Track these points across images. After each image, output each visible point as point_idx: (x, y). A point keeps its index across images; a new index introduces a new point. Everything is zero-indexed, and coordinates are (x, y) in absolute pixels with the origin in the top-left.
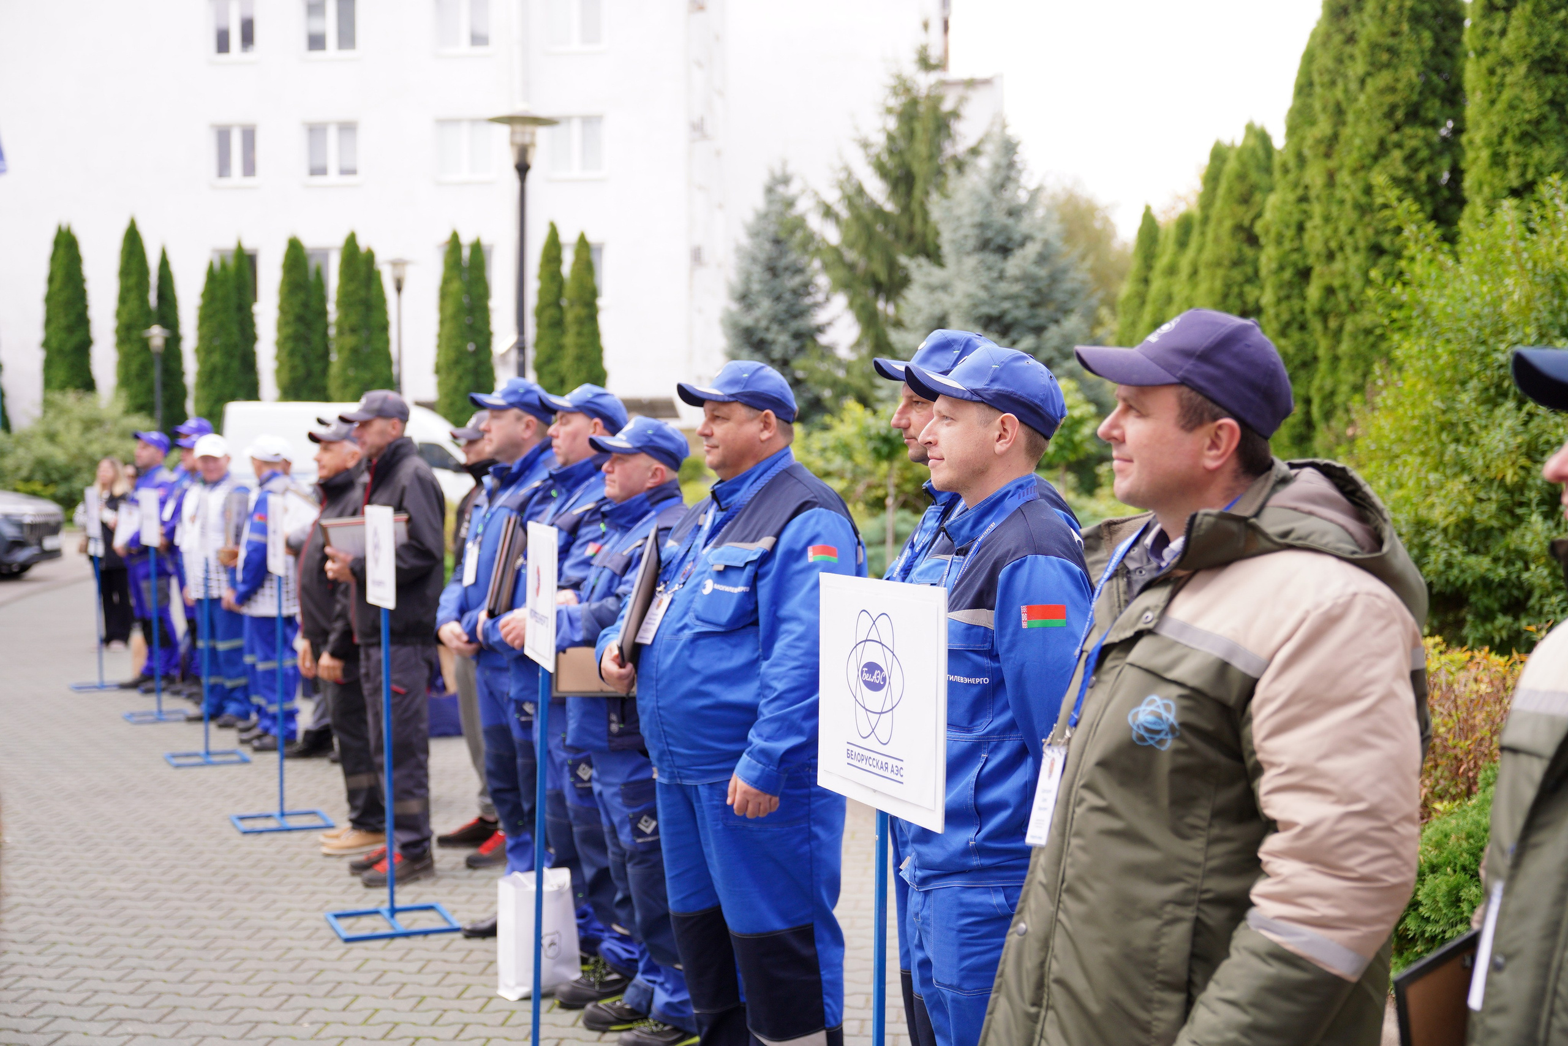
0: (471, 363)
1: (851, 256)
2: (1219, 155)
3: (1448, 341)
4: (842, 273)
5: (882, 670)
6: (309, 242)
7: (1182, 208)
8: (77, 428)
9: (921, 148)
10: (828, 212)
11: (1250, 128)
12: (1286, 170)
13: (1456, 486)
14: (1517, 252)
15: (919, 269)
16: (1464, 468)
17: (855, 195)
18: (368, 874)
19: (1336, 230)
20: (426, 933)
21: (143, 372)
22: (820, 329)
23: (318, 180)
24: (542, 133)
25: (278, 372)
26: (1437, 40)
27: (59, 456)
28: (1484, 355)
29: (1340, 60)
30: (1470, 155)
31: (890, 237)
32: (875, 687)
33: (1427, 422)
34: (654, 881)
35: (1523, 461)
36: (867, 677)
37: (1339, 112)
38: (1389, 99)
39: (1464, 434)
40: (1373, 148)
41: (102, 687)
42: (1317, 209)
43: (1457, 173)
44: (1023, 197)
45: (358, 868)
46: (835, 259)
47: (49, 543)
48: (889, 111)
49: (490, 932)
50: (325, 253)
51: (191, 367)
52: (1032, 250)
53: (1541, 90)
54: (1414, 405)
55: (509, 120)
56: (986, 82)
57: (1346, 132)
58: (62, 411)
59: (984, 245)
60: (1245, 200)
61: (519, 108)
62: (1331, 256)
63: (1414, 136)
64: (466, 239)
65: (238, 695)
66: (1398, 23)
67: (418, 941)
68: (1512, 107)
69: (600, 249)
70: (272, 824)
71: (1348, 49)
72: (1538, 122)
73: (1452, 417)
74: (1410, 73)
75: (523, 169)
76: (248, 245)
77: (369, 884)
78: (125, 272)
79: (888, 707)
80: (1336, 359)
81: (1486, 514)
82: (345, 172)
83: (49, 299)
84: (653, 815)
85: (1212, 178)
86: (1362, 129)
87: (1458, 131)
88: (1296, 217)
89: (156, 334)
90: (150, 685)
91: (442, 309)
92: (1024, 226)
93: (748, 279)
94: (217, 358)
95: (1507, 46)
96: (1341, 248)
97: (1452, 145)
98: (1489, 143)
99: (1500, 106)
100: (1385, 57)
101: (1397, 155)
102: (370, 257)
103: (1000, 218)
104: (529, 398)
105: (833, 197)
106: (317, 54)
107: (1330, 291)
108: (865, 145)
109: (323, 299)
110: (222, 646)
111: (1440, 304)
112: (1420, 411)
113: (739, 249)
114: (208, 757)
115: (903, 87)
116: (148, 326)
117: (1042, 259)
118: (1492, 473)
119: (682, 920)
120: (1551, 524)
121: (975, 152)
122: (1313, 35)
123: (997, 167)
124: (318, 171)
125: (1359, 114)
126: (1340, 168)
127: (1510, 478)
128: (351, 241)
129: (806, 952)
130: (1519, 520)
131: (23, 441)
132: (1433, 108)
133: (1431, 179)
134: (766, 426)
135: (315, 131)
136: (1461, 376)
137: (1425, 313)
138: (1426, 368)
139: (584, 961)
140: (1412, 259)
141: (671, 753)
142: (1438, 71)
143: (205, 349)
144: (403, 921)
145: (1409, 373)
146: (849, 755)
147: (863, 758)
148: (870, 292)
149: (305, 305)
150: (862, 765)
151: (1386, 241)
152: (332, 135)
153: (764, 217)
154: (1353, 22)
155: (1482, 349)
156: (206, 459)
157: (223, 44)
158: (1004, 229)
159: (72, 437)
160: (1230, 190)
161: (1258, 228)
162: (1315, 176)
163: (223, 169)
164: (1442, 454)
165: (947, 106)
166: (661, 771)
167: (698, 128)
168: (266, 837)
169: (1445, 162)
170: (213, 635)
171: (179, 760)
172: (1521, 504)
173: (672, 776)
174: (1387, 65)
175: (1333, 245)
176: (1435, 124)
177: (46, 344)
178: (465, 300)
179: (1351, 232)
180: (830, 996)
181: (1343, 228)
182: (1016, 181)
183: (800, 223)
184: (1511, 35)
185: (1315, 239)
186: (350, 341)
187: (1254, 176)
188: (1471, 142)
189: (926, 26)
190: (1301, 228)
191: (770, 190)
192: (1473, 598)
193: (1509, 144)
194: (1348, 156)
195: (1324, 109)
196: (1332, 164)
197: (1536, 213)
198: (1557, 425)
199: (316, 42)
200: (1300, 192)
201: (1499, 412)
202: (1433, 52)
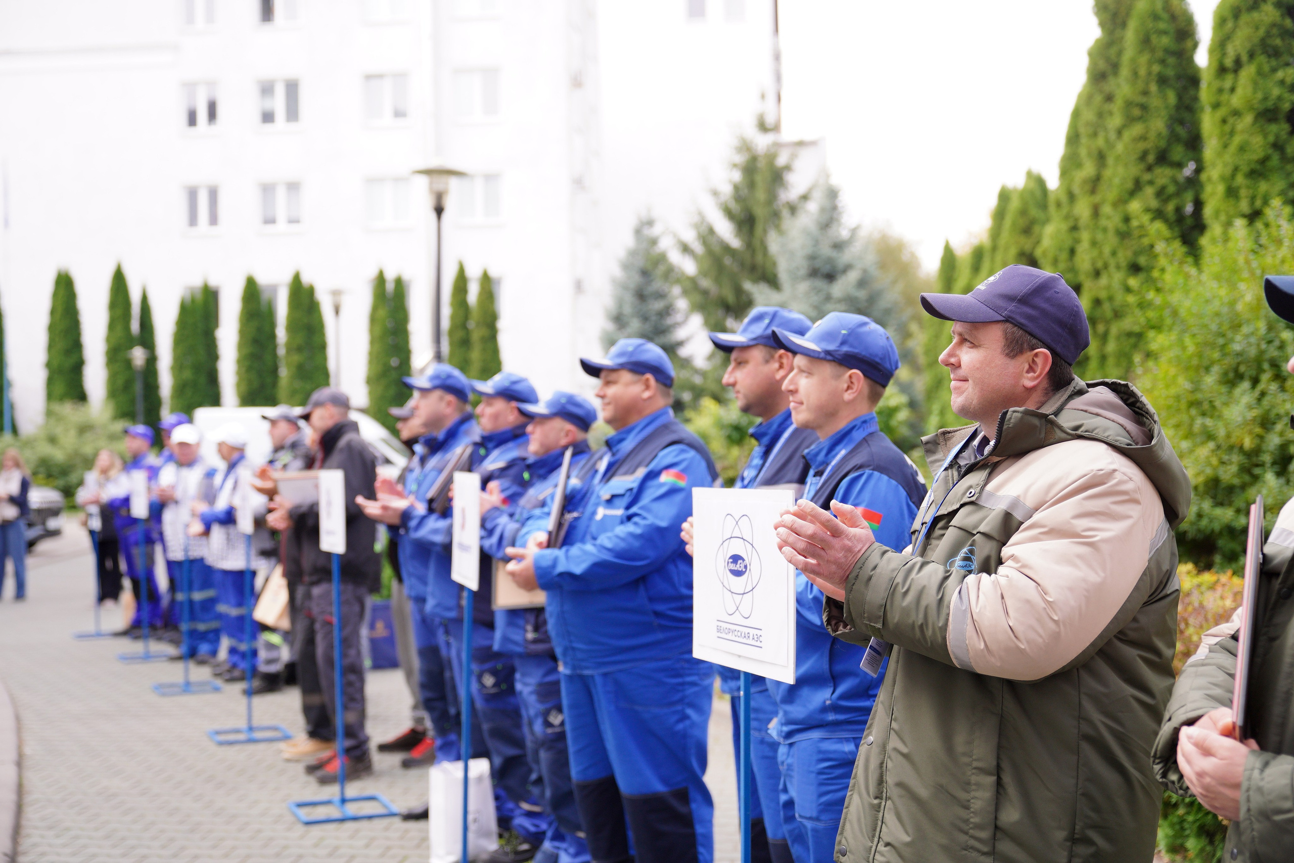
0: (394, 375)
1: (706, 283)
2: (1004, 196)
3: (1194, 335)
4: (698, 298)
5: (744, 560)
6: (262, 279)
7: (975, 242)
8: (73, 433)
9: (761, 195)
10: (686, 249)
11: (1029, 174)
12: (1059, 205)
13: (1205, 451)
14: (1247, 262)
15: (760, 293)
16: (1210, 436)
17: (707, 235)
18: (320, 773)
19: (1101, 253)
20: (370, 818)
21: (127, 386)
22: (680, 344)
23: (270, 228)
24: (453, 182)
25: (238, 385)
26: (1180, 97)
27: (58, 455)
28: (1223, 346)
29: (1100, 115)
30: (1208, 189)
31: (735, 268)
32: (738, 573)
33: (1179, 401)
34: (561, 763)
35: (1258, 430)
36: (733, 567)
37: (1101, 158)
38: (1142, 146)
39: (1207, 409)
40: (1130, 185)
41: (99, 635)
42: (1085, 236)
43: (1199, 205)
44: (844, 234)
45: (311, 769)
46: (691, 287)
47: (52, 524)
48: (735, 166)
49: (423, 815)
50: (274, 289)
51: (166, 382)
52: (853, 276)
53: (1265, 136)
54: (1167, 386)
55: (429, 172)
56: (813, 143)
57: (1107, 173)
58: (60, 419)
59: (814, 273)
60: (1027, 231)
61: (434, 162)
62: (1097, 274)
63: (1163, 175)
64: (390, 276)
65: (211, 636)
66: (1147, 84)
67: (364, 824)
68: (1242, 149)
69: (498, 281)
70: (241, 737)
71: (1107, 107)
72: (1264, 161)
73: (1199, 396)
74: (1158, 125)
75: (439, 210)
76: (213, 282)
77: (324, 781)
78: (113, 305)
79: (749, 588)
80: (1103, 358)
81: (1229, 474)
82: (293, 221)
83: (52, 328)
84: (560, 710)
85: (999, 215)
86: (1121, 170)
87: (1199, 171)
88: (1068, 243)
89: (138, 355)
90: (138, 632)
91: (372, 331)
92: (846, 257)
93: (620, 303)
94: (188, 374)
95: (1236, 101)
96: (1106, 266)
97: (1194, 183)
98: (1223, 178)
99: (1233, 147)
100: (1137, 112)
101: (1149, 191)
102: (311, 291)
103: (826, 251)
104: (450, 382)
105: (690, 236)
106: (268, 127)
107: (1097, 302)
108: (715, 193)
109: (273, 325)
110: (198, 596)
111: (1185, 304)
112: (1173, 391)
113: (614, 281)
114: (187, 687)
115: (745, 146)
116: (131, 347)
117: (862, 283)
118: (1233, 440)
119: (583, 787)
120: (1282, 481)
121: (805, 198)
122: (1080, 96)
123: (823, 210)
124: (270, 221)
125: (1118, 158)
126: (1103, 202)
127: (1248, 443)
128: (297, 280)
129: (682, 809)
130: (1256, 479)
131: (29, 443)
132: (1178, 153)
133: (1179, 210)
134: (647, 387)
135: (267, 189)
136: (1206, 362)
137: (1175, 313)
138: (1178, 358)
139: (501, 836)
140: (1163, 270)
141: (573, 649)
142: (1181, 122)
143: (178, 367)
144: (352, 809)
145: (1163, 359)
146: (719, 630)
147: (730, 631)
148: (720, 313)
149: (259, 330)
150: (729, 636)
151: (1142, 261)
152: (281, 194)
153: (633, 253)
154: (1111, 85)
155: (1221, 341)
156: (183, 445)
157: (192, 120)
158: (830, 261)
159: (69, 440)
160: (1014, 224)
161: (1038, 253)
162: (1083, 209)
163: (193, 220)
164: (1191, 425)
165: (781, 161)
166: (565, 664)
167: (579, 183)
168: (236, 748)
169: (1189, 196)
170: (190, 588)
171: (163, 689)
172: (1257, 465)
173: (574, 668)
174: (1140, 119)
175: (1100, 264)
176: (1180, 165)
177: (49, 365)
178: (389, 325)
179: (1114, 253)
180: (703, 846)
181: (1107, 250)
182: (838, 220)
183: (662, 258)
184: (1240, 91)
185: (1085, 260)
186: (296, 358)
187: (1034, 212)
188: (1209, 179)
189: (763, 97)
190: (1072, 252)
191: (638, 232)
192: (1221, 543)
193: (1240, 179)
194: (1110, 193)
195: (1089, 154)
196: (1097, 198)
197: (1264, 233)
198: (1284, 401)
199: (268, 117)
200: (1071, 223)
201: (1238, 391)
202: (1178, 107)
